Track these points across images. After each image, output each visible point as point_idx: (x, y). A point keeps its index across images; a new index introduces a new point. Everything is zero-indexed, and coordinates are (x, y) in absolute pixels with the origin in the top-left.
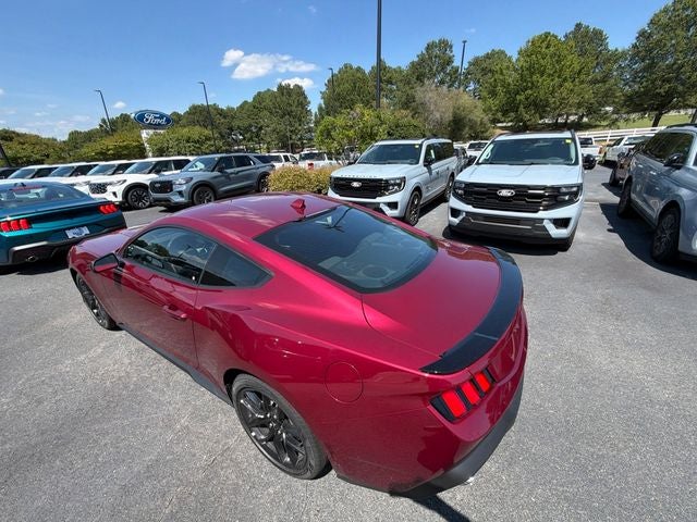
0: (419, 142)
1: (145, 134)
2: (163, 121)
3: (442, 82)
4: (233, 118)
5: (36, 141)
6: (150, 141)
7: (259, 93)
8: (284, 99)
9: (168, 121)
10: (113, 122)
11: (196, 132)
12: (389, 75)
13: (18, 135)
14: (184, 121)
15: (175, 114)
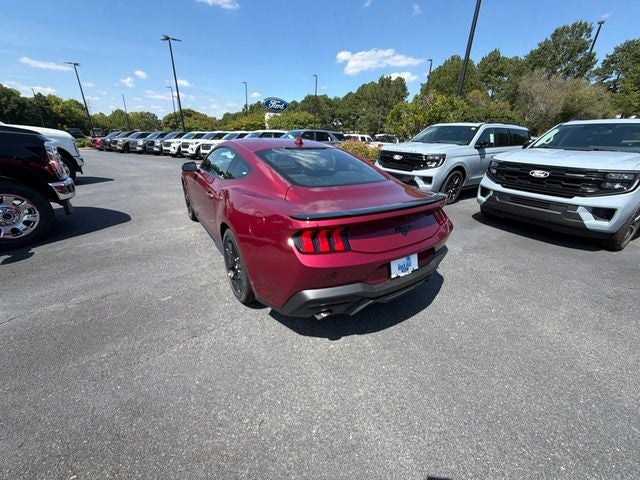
0: (477, 125)
1: (268, 116)
2: (282, 107)
3: (567, 72)
4: (337, 107)
5: (204, 118)
6: (270, 121)
7: (364, 86)
8: (383, 90)
9: (285, 107)
10: (252, 107)
11: (303, 116)
12: (500, 66)
13: (195, 113)
14: (299, 108)
15: (294, 102)
